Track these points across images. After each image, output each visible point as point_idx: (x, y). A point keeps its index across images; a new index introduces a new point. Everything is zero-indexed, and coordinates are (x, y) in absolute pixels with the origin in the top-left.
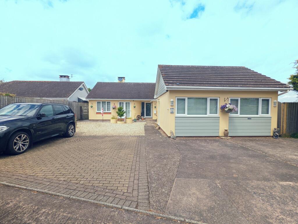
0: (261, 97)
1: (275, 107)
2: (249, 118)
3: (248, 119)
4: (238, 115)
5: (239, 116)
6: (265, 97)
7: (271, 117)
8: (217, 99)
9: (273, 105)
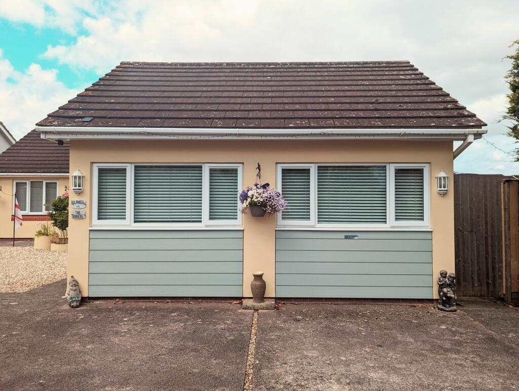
0: (393, 163)
1: (444, 194)
2: (350, 236)
3: (346, 237)
4: (312, 223)
5: (313, 227)
6: (409, 160)
7: (432, 232)
8: (236, 170)
9: (436, 189)
